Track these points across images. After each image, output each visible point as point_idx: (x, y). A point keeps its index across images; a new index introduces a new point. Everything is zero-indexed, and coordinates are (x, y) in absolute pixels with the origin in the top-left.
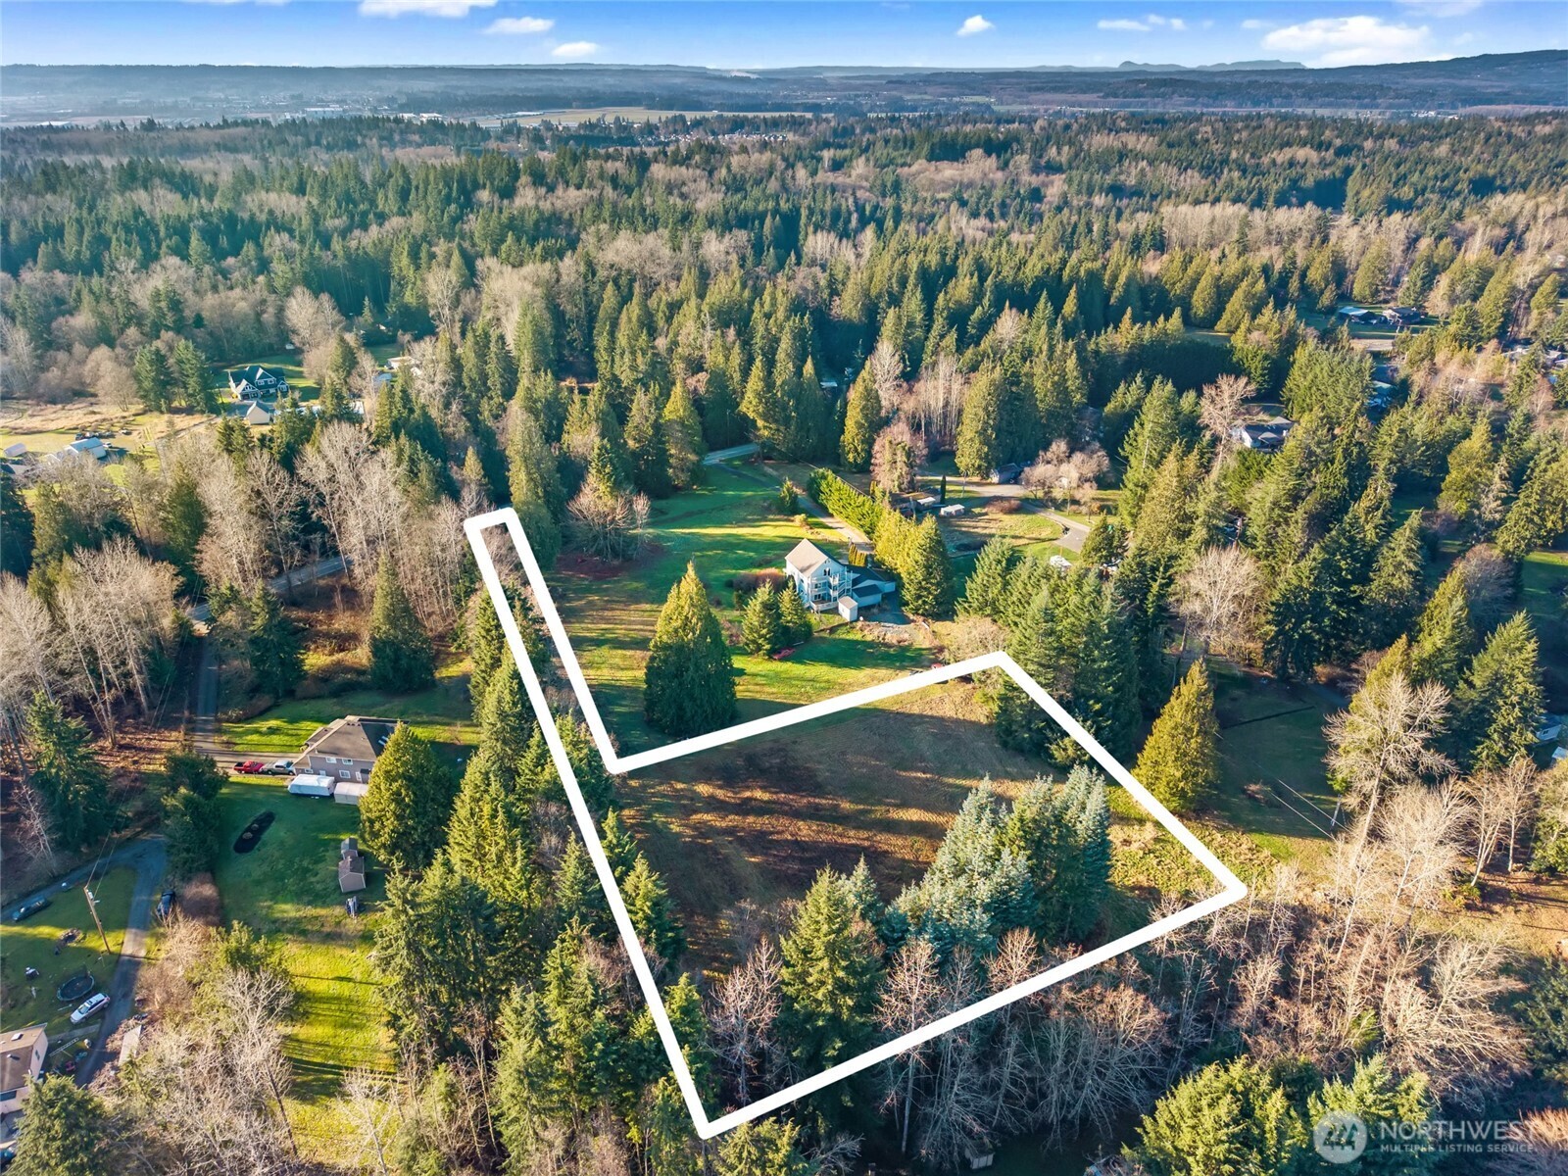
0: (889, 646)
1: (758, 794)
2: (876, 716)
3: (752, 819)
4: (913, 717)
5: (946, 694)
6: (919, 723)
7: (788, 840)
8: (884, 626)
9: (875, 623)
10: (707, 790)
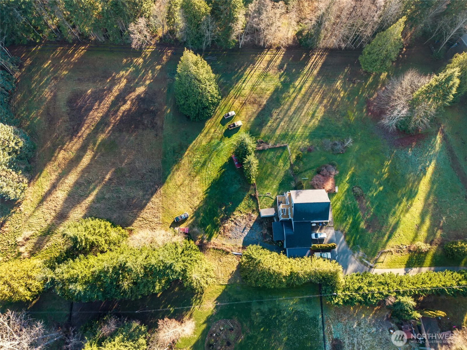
1: (126, 107)
2: (160, 179)
3: (112, 98)
4: (150, 195)
5: (161, 222)
6: (144, 195)
7: (93, 106)
8: (245, 228)
9: (251, 225)
10: (140, 90)
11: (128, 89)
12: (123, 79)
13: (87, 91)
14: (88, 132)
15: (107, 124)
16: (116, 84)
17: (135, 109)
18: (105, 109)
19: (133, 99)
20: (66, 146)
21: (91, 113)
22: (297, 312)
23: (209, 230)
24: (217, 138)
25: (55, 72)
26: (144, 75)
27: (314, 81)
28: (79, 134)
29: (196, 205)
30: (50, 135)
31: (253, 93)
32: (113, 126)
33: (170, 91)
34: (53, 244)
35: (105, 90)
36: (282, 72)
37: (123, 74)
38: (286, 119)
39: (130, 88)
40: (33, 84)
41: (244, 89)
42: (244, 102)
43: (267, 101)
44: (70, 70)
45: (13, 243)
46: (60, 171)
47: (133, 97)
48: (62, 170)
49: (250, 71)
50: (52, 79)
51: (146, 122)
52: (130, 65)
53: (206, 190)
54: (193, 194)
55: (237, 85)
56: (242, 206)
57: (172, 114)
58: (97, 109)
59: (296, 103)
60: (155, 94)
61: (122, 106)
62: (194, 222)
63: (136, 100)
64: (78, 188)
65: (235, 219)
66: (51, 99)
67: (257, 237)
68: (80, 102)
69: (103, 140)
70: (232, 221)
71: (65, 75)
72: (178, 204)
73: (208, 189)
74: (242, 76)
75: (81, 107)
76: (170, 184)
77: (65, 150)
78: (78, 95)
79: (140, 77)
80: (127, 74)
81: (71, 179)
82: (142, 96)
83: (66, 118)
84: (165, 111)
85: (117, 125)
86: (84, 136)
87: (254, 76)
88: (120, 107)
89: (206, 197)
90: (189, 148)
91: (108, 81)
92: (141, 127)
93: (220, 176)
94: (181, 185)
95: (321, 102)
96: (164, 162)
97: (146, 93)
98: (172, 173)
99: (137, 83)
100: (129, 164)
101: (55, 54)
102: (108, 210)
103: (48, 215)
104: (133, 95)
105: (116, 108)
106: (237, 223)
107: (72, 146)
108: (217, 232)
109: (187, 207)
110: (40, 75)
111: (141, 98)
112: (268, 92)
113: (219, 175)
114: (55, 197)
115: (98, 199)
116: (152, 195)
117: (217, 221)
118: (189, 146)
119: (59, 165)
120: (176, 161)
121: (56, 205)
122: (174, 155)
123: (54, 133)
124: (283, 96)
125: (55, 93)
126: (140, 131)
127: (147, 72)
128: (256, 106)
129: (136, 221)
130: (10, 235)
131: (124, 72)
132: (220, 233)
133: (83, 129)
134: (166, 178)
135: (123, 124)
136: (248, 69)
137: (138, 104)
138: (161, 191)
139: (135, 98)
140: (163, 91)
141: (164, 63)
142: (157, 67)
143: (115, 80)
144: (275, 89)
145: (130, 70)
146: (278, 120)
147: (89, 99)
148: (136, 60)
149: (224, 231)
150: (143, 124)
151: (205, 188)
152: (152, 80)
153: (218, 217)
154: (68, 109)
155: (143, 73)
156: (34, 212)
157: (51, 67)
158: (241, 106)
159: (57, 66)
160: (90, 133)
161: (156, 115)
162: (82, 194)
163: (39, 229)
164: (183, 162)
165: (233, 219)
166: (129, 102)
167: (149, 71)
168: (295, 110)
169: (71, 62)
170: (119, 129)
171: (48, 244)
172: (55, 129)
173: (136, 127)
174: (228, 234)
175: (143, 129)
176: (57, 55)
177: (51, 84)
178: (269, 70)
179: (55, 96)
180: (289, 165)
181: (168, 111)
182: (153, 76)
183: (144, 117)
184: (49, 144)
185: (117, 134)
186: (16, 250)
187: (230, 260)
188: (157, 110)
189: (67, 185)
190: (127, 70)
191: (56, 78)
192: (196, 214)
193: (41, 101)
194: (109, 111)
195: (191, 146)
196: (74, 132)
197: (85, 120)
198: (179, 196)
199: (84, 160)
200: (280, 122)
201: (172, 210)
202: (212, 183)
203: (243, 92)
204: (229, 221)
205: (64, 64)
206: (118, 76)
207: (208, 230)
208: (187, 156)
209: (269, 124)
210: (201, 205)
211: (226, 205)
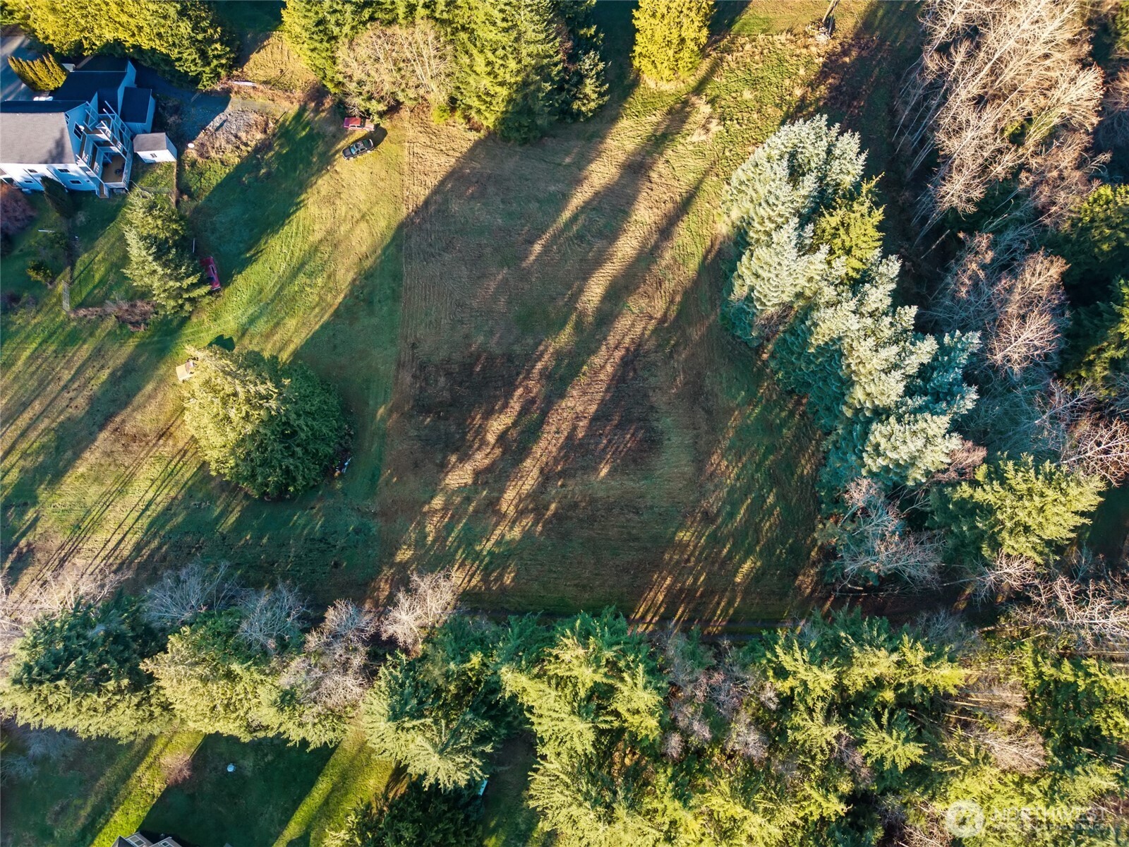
0: (263, 147)
1: (498, 425)
2: (409, 237)
3: (537, 450)
4: (432, 201)
5: (407, 144)
6: (446, 201)
7: (590, 427)
8: (217, 129)
9: (202, 135)
10: (459, 477)
11: (494, 478)
12: (511, 512)
13: (610, 474)
14: (597, 360)
15: (546, 375)
16: (528, 495)
17: (474, 419)
18: (553, 418)
19: (479, 449)
20: (650, 327)
21: (593, 408)
23: (300, 128)
24: (252, 337)
25: (715, 540)
26: (449, 528)
28: (618, 354)
29: (326, 177)
30: (693, 355)
31: (127, 468)
32: (529, 372)
33: (373, 476)
34: (644, 118)
35: (561, 474)
36: (23, 543)
37: (511, 528)
38: (53, 388)
39: (487, 482)
40: (773, 506)
41: (153, 481)
42: (161, 442)
43: (95, 440)
44: (671, 543)
45: (728, 122)
46: (655, 268)
47: (479, 456)
48: (650, 269)
49: (122, 546)
50: (718, 514)
51: (442, 380)
52: (491, 563)
53: (297, 210)
54: (330, 201)
55: (172, 494)
56: (216, 175)
57: (371, 403)
58: (578, 418)
60: (416, 465)
61: (508, 429)
62: (334, 144)
63: (471, 447)
64: (605, 227)
65: (238, 148)
66: (710, 454)
67: (193, 111)
68: (628, 440)
70: (246, 145)
71: (681, 527)
72: (364, 178)
73: (295, 212)
74: (151, 525)
75: (621, 426)
76: (383, 223)
77: (651, 318)
78: (635, 461)
79: (459, 521)
80: (498, 532)
81: (627, 246)
82: (453, 459)
83: (658, 399)
84: (390, 412)
85: (518, 374)
86: (604, 348)
87: (112, 525)
88: (515, 424)
89: (299, 195)
90: (331, 311)
91: (553, 506)
92: (455, 368)
93: (259, 239)
94: (357, 222)
96: (397, 277)
97: (443, 468)
98: (379, 251)
99: (468, 500)
100: (483, 276)
101: (725, 610)
102: (529, 177)
103: (663, 171)
104: (481, 459)
105: (525, 420)
106: (233, 139)
107: (633, 325)
108: (283, 124)
109: (345, 174)
110: (758, 530)
111: (456, 450)
112: (82, 470)
113: (263, 242)
114: (655, 210)
116: (427, 202)
117: (281, 146)
118: (332, 315)
119: (660, 283)
120: (366, 278)
121: (649, 191)
122: (371, 293)
123: (686, 361)
124: (41, 459)
125: (700, 470)
126: (456, 356)
127: (441, 538)
128: (129, 428)
129: (465, 150)
130: (740, 139)
131: (508, 537)
132: (277, 121)
133: (609, 369)
134: (394, 239)
135: (503, 376)
136: (126, 553)
137: (465, 434)
138: (404, 212)
139: (473, 454)
140: (392, 475)
141: (387, 572)
142: (409, 554)
143: (533, 510)
144: (58, 482)
145: (489, 545)
146: (76, 386)
147: (604, 450)
148: (474, 582)
149: (267, 124)
150: (448, 374)
151: (301, 213)
152: (426, 508)
153: (278, 155)
154: (655, 424)
155: (449, 535)
157: (730, 556)
158: (172, 429)
159: (713, 563)
160: (589, 355)
161: (415, 400)
163: (680, 147)
164: (350, 276)
165: (243, 147)
166: (491, 438)
167: (434, 541)
168: (22, 413)
169: (670, 573)
170: (512, 362)
171: (654, 119)
172: (684, 372)
173: (467, 368)
174: (260, 119)
175: (449, 361)
176: (718, 604)
177: (718, 499)
178: (62, 547)
179: (700, 460)
180: (78, 264)
181: (381, 411)
182: (422, 526)
183: (446, 394)
184: (696, 334)
185: (517, 349)
186: (719, 110)
187: (261, 72)
188: (412, 416)
189: (630, 234)
190: (498, 543)
191: (708, 518)
192: (327, 161)
193: (737, 452)
194: (544, 414)
195: (326, 317)
196: (632, 361)
197: (607, 390)
198: (363, 197)
199: (598, 291)
200: (72, 380)
201: (379, 168)
202: (283, 225)
203: (156, 471)
204: (253, 144)
205: (693, 568)
206: (527, 521)
207: (304, 129)
208: (338, 294)
209: (104, 375)
210: (313, 179)
211: (257, 179)
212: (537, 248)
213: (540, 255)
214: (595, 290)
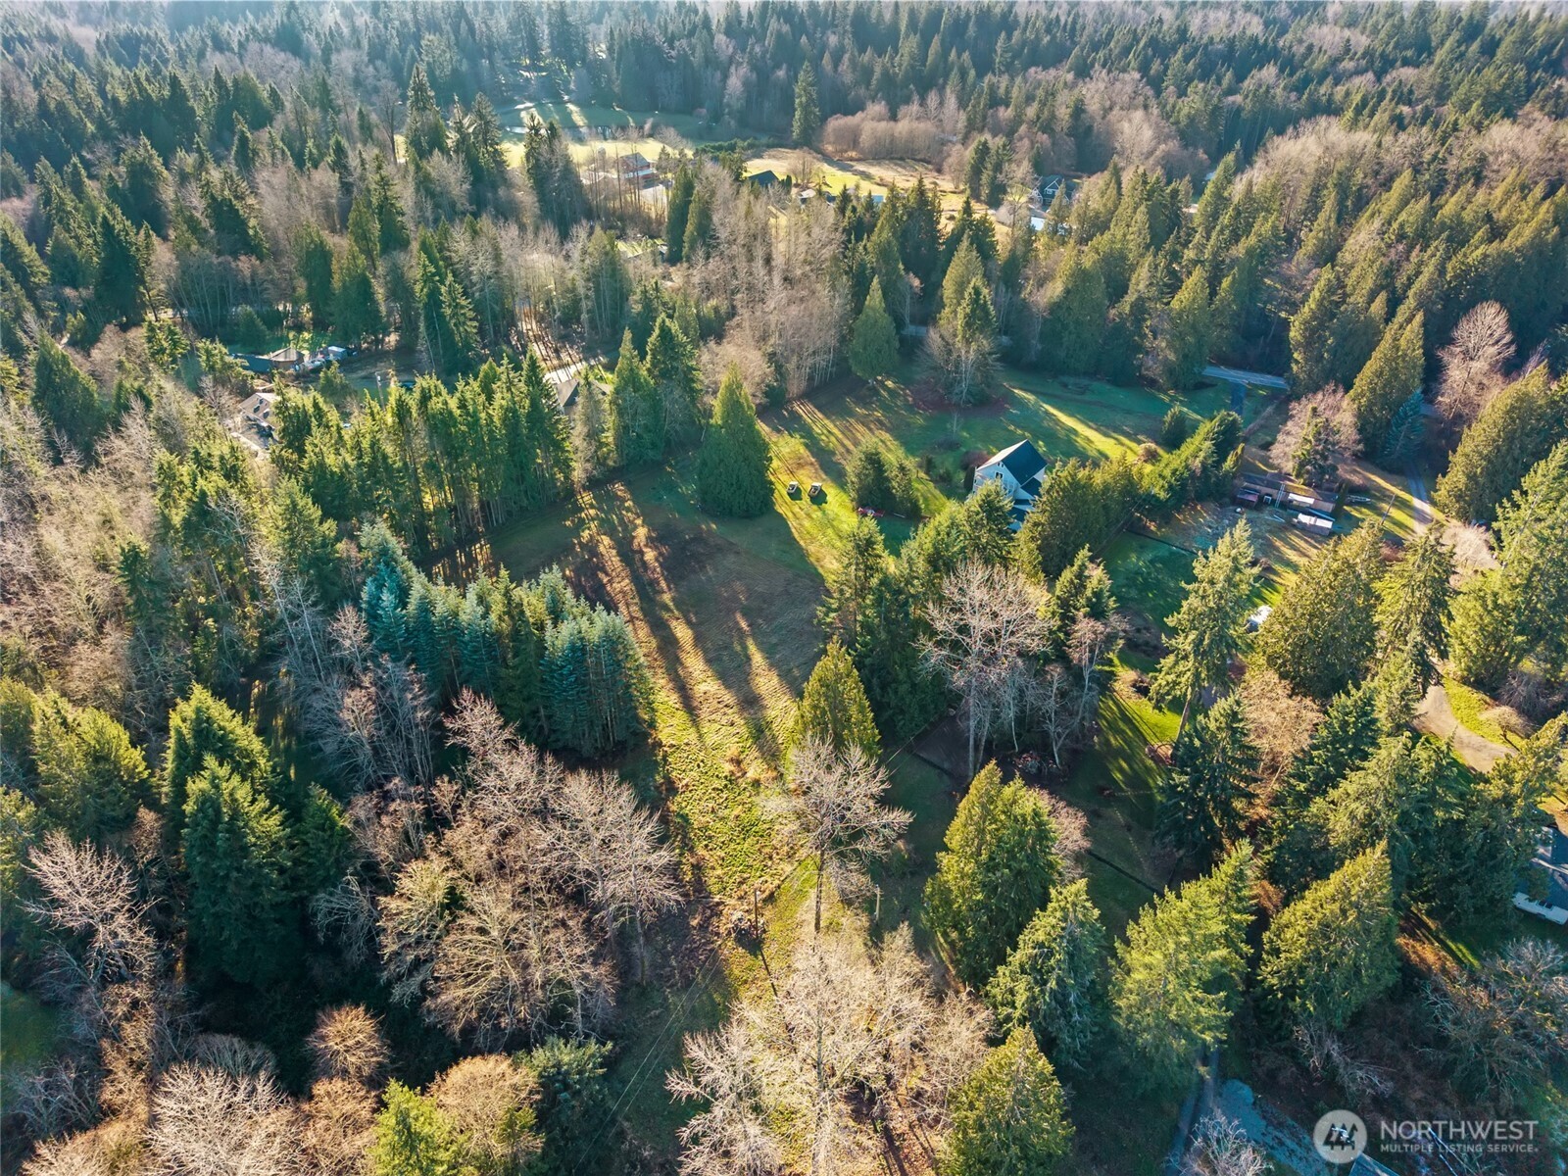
2: (814, 580)
3: (616, 559)
7: (600, 581)
10: (641, 533)
11: (623, 541)
12: (597, 538)
14: (634, 608)
15: (654, 584)
16: (597, 546)
17: (666, 549)
18: (624, 573)
19: (647, 544)
21: (608, 589)
22: (1152, 562)
24: (814, 511)
26: (621, 519)
27: (833, 421)
32: (665, 579)
35: (590, 559)
36: (786, 432)
37: (590, 534)
39: (624, 539)
46: (660, 670)
47: (643, 543)
48: (662, 668)
52: (584, 523)
57: (723, 526)
58: (610, 580)
59: (847, 442)
60: (667, 525)
61: (642, 557)
63: (652, 542)
69: (673, 599)
79: (619, 523)
80: (594, 530)
81: (694, 664)
82: (654, 535)
84: (709, 529)
85: (669, 574)
86: (638, 616)
88: (642, 559)
90: (798, 537)
91: (578, 550)
92: (704, 558)
95: (870, 430)
96: (791, 566)
97: (653, 530)
98: (818, 567)
99: (625, 529)
100: (750, 596)
103: (727, 716)
104: (641, 541)
105: (638, 563)
111: (657, 538)
115: (769, 652)
118: (794, 537)
121: (720, 700)
122: (791, 554)
124: (823, 445)
126: (711, 561)
127: (620, 515)
128: (808, 467)
131: (587, 531)
135: (675, 569)
137: (662, 544)
139: (647, 542)
140: (673, 517)
142: (627, 505)
143: (588, 543)
145: (593, 525)
148: (583, 515)
150: (703, 555)
152: (642, 518)
155: (617, 518)
156: (698, 731)
161: (704, 539)
162: (735, 664)
163: (738, 740)
164: (812, 551)
166: (646, 549)
167: (621, 513)
170: (679, 576)
173: (699, 562)
175: (711, 558)
180: (930, 482)
181: (714, 527)
182: (636, 513)
183: (692, 549)
185: (684, 582)
188: (696, 534)
190: (589, 528)
194: (632, 571)
195: (797, 535)
206: (584, 539)
212: (744, 625)
213: (737, 623)
214: (682, 632)
